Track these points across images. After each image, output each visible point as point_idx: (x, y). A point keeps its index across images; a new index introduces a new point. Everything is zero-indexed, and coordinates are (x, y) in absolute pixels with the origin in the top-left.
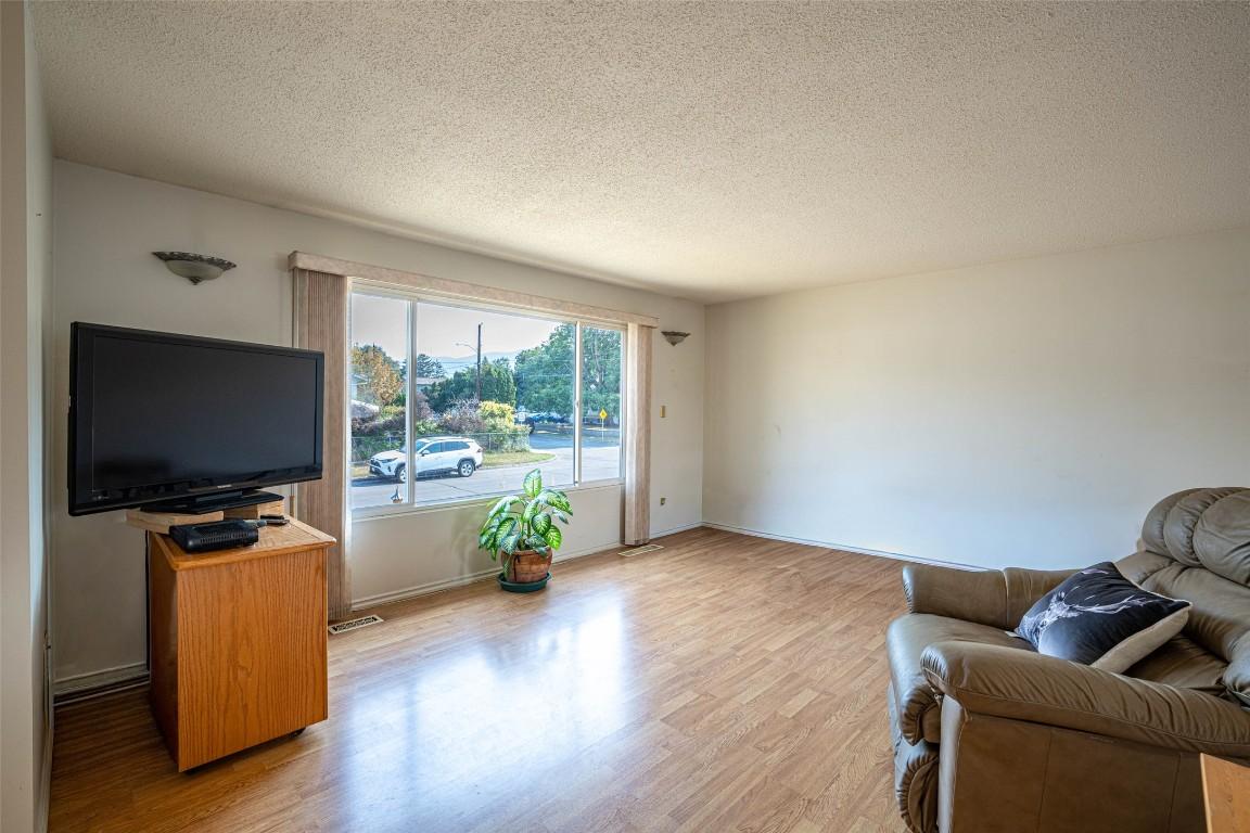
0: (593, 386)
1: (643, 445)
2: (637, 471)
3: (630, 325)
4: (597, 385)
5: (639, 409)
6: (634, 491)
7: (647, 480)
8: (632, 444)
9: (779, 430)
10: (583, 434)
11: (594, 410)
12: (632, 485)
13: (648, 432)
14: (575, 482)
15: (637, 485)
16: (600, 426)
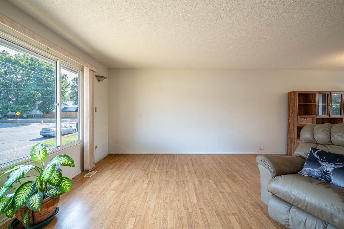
0: (11, 102)
1: (91, 124)
2: (89, 137)
3: (85, 68)
4: (13, 101)
5: (90, 108)
6: (88, 145)
7: (93, 139)
8: (87, 124)
9: (141, 116)
10: (62, 117)
11: (12, 111)
12: (87, 143)
13: (93, 118)
14: (57, 147)
15: (89, 143)
16: (17, 118)
